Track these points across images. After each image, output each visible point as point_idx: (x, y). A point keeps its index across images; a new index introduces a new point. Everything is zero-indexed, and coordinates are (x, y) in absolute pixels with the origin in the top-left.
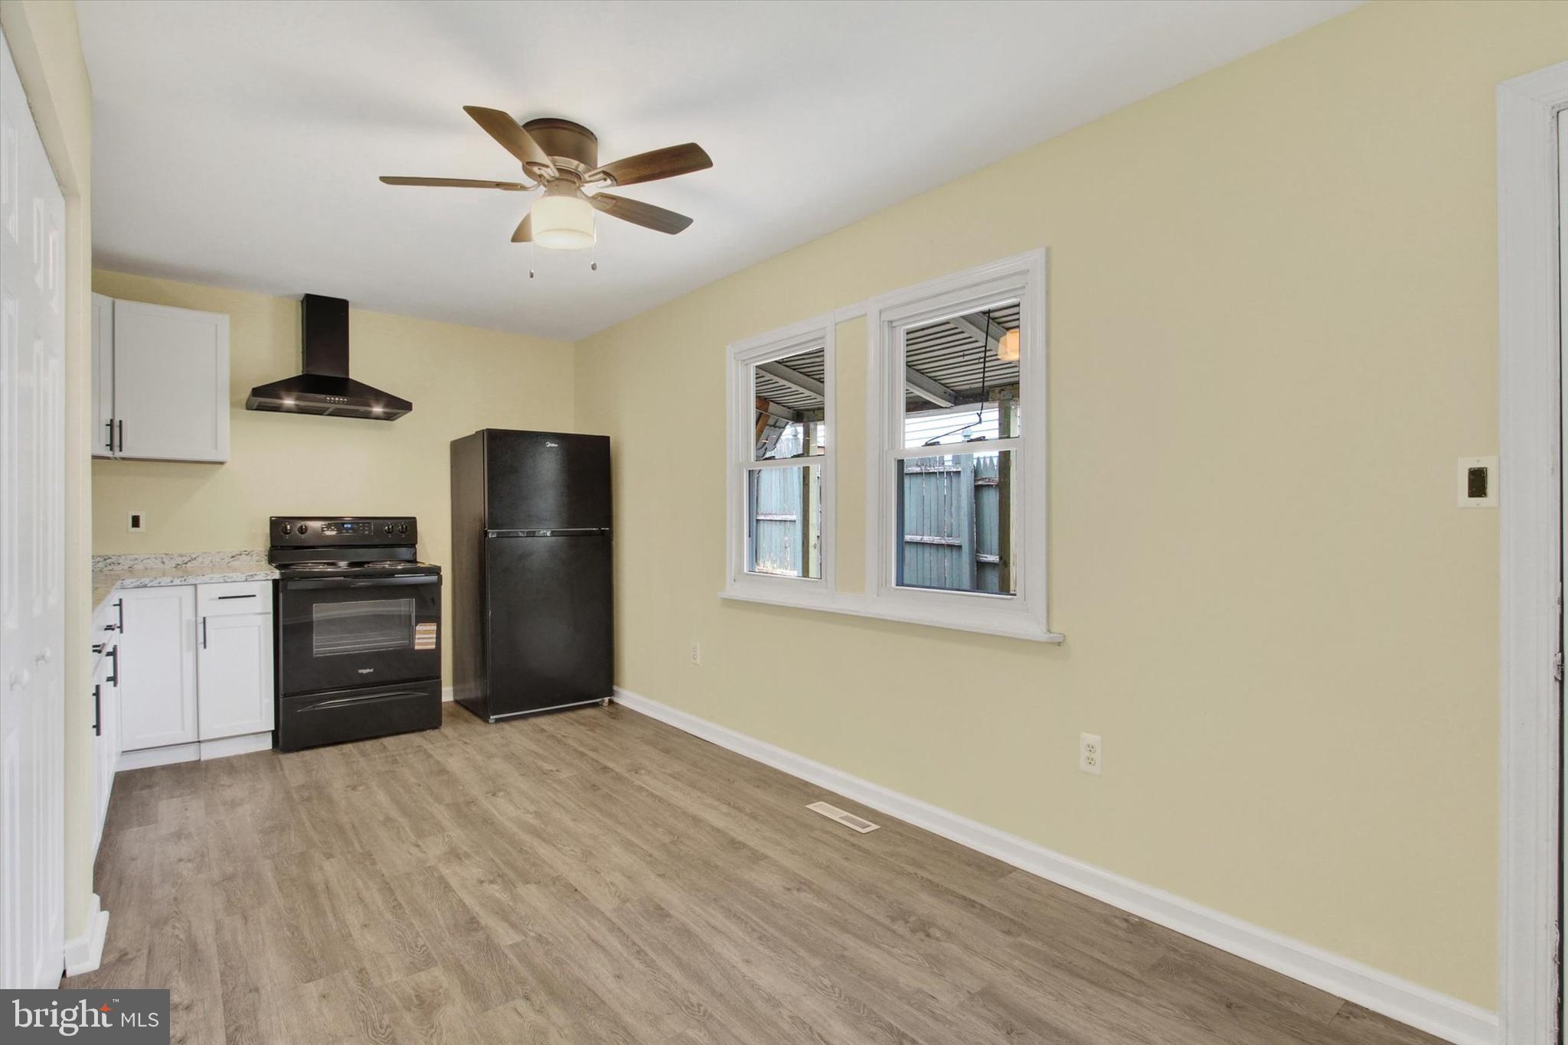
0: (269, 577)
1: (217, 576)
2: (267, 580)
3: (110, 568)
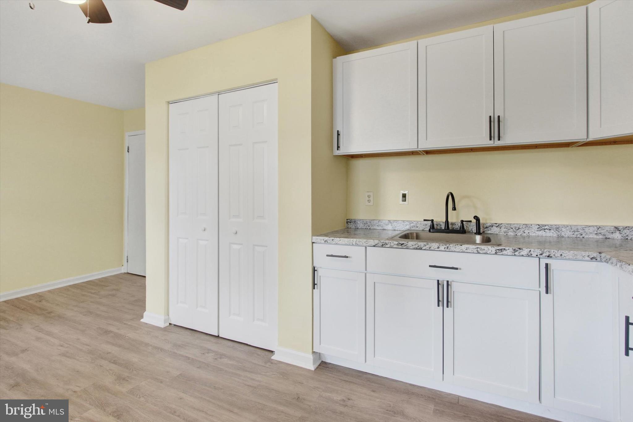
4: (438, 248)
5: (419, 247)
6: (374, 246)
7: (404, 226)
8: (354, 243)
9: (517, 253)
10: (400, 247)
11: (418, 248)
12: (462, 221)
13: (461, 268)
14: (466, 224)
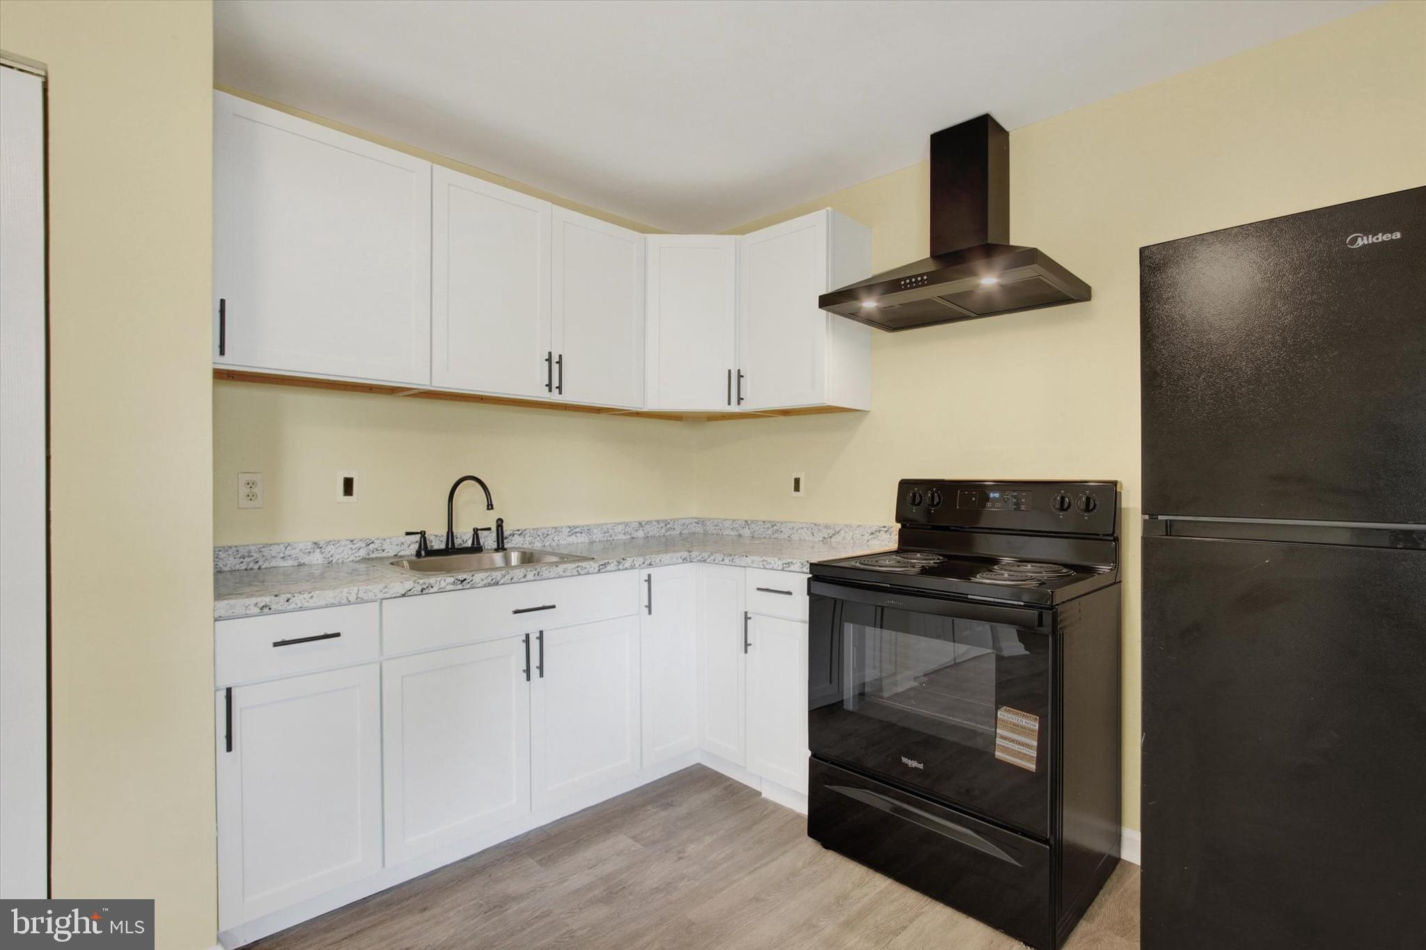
0: (804, 570)
1: (758, 561)
2: (803, 573)
4: (525, 576)
5: (494, 581)
6: (404, 595)
7: (354, 551)
8: (352, 598)
9: (621, 567)
10: (460, 587)
11: (492, 583)
12: (476, 531)
13: (555, 604)
14: (482, 534)
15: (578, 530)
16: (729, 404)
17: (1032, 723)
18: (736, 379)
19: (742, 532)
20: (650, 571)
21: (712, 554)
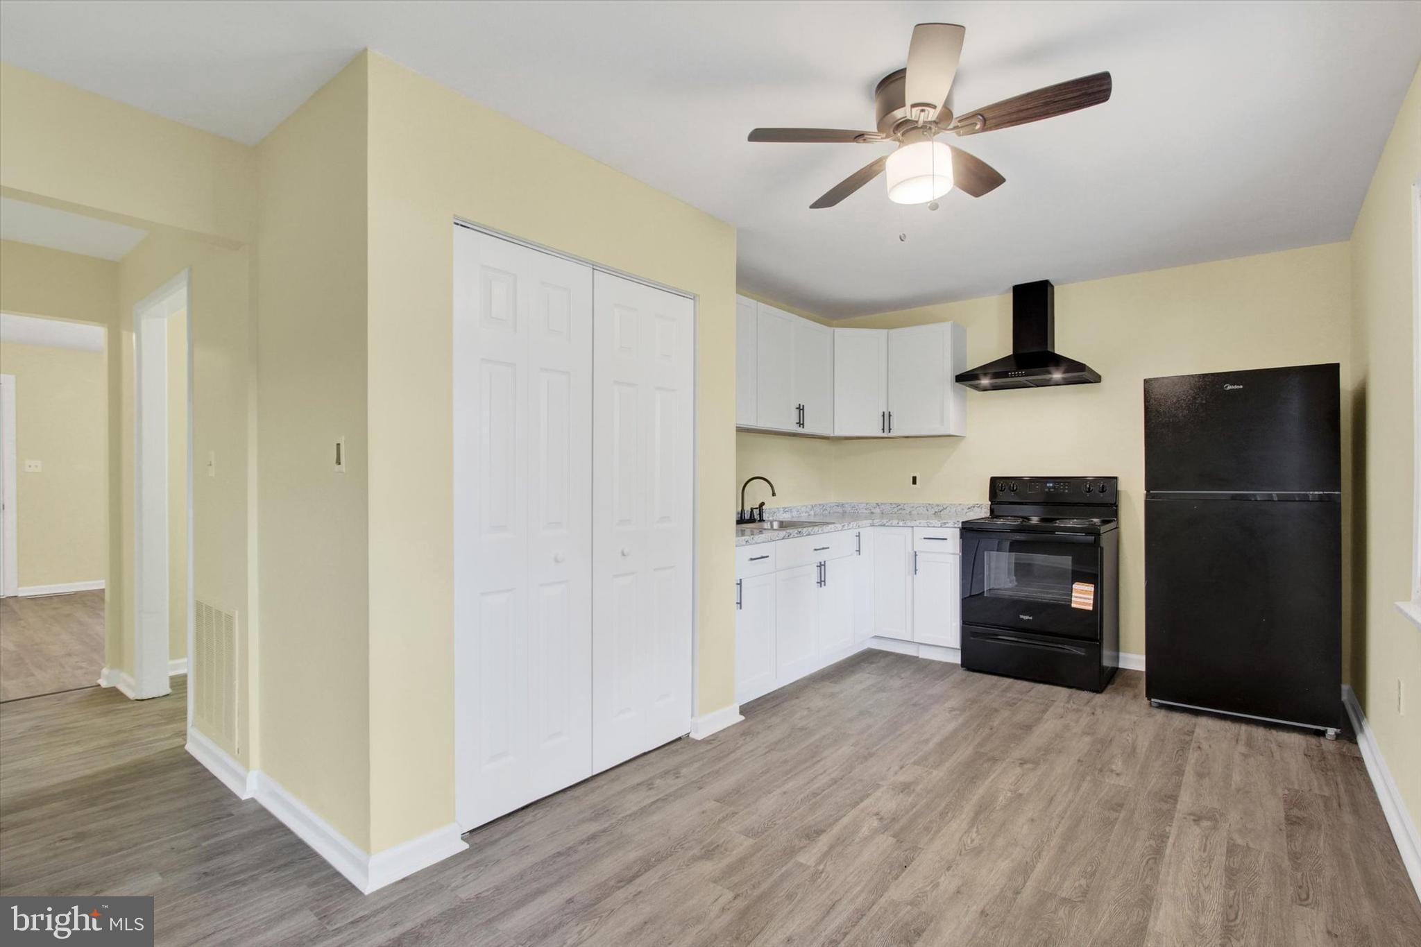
0: (956, 526)
1: (923, 522)
2: (955, 527)
3: (900, 512)
4: (818, 531)
10: (799, 535)
12: (752, 509)
14: (754, 510)
15: (787, 510)
16: (884, 432)
17: (1091, 588)
18: (887, 418)
19: (873, 511)
20: (859, 530)
21: (889, 521)
